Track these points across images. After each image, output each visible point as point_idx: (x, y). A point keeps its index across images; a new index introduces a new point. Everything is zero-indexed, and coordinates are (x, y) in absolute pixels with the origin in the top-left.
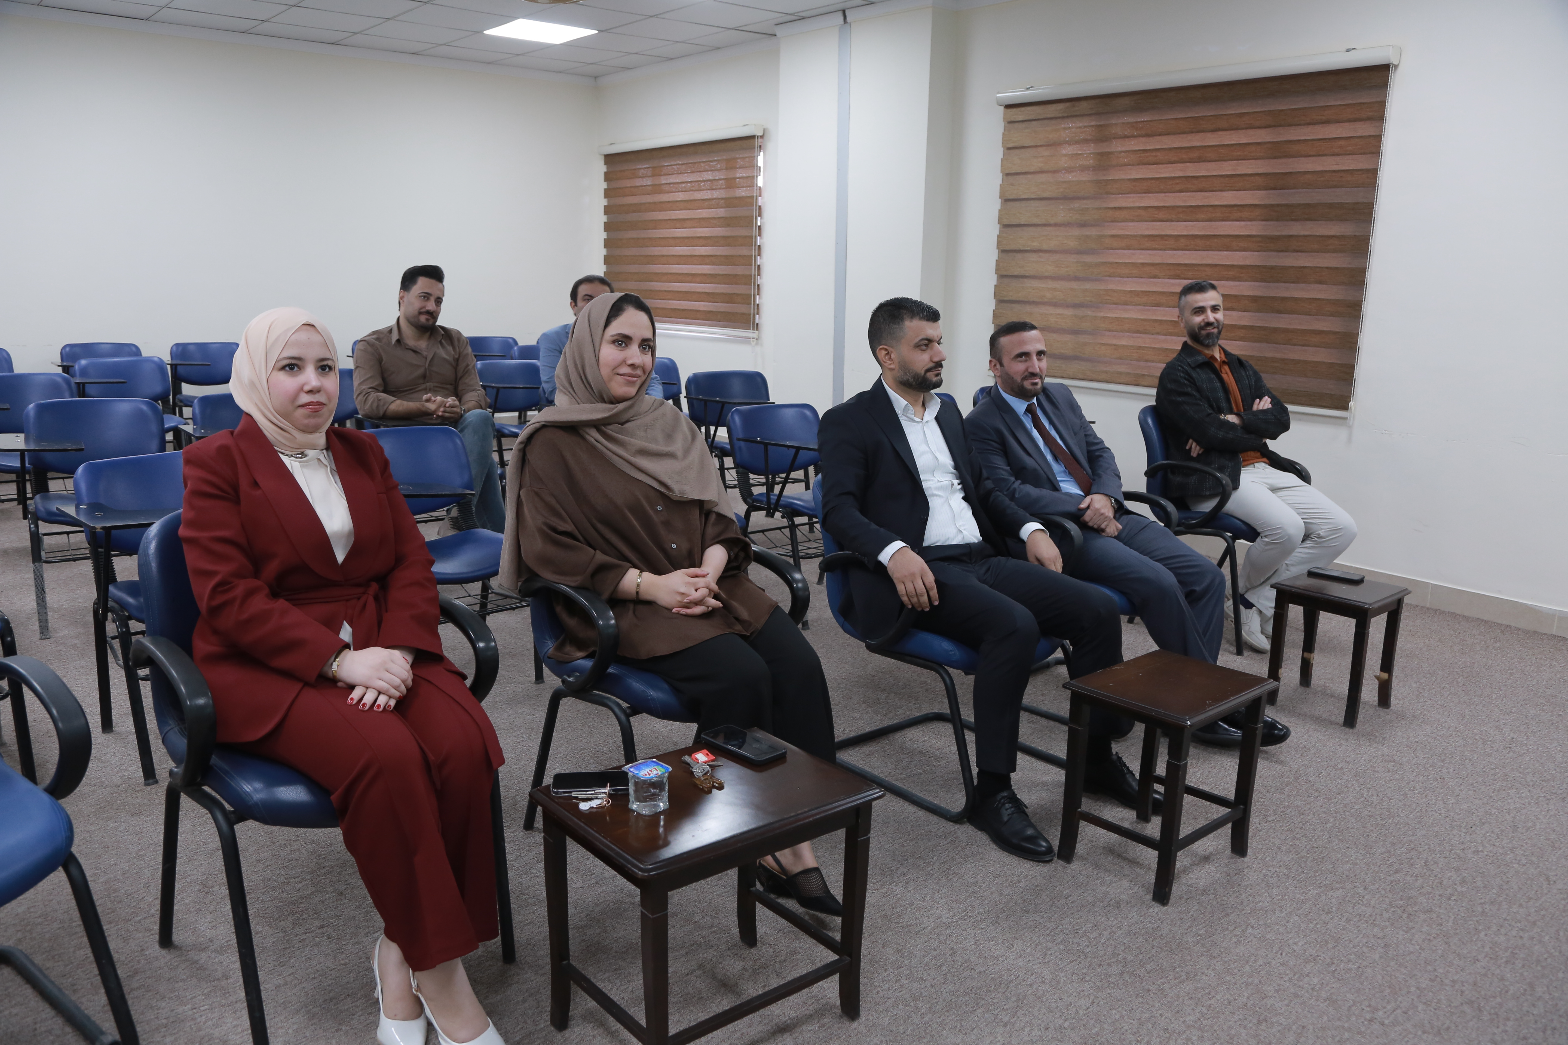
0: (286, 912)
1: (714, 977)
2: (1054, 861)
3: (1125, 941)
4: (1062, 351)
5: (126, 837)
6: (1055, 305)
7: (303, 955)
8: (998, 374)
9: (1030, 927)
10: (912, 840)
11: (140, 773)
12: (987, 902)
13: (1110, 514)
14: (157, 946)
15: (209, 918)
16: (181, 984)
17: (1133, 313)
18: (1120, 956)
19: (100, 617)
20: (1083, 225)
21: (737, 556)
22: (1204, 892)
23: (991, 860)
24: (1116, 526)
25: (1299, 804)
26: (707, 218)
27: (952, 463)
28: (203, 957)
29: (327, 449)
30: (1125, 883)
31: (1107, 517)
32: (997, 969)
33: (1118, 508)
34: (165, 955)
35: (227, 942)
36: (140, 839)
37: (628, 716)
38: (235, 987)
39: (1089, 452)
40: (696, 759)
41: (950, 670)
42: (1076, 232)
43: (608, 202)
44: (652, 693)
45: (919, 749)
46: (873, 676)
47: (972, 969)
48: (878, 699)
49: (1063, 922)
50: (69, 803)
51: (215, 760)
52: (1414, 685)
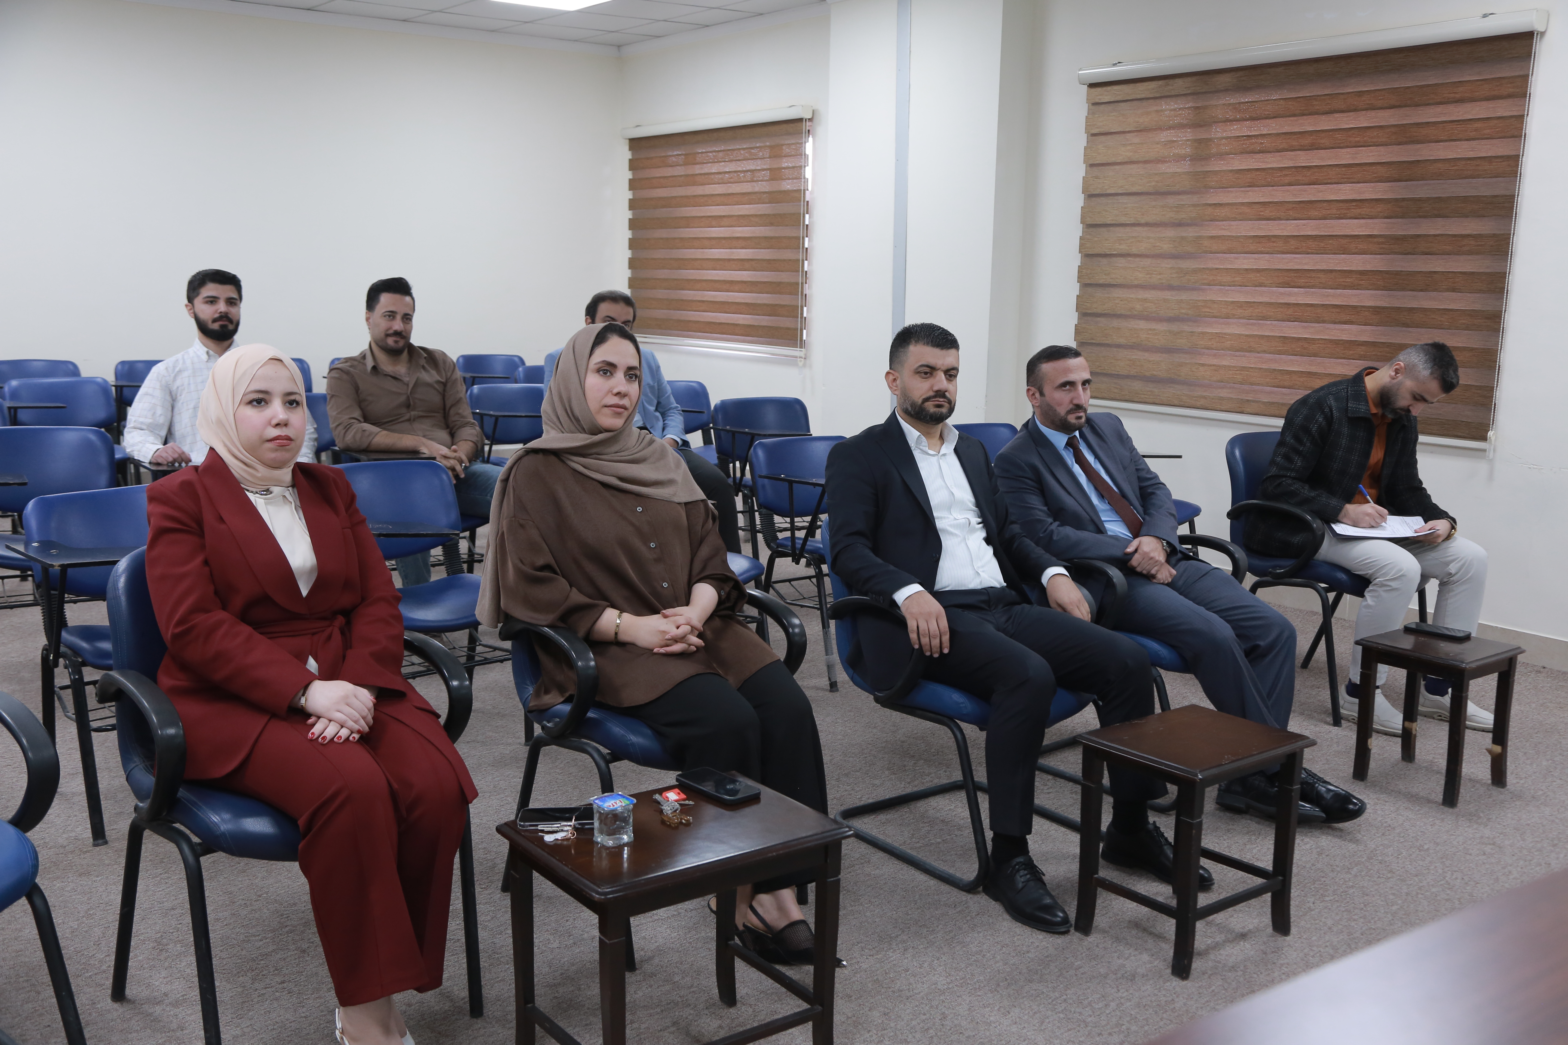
0: (245, 969)
1: (688, 1033)
2: (1071, 933)
3: (1132, 1013)
4: (1155, 373)
5: (74, 897)
6: (1147, 318)
7: (263, 1008)
8: (1037, 405)
9: (1032, 996)
10: (918, 909)
11: (88, 834)
12: (989, 970)
13: (1161, 557)
14: (109, 1000)
15: (164, 973)
16: (134, 1035)
17: (1235, 329)
18: (1124, 1027)
19: (51, 663)
20: (1180, 224)
21: (728, 595)
22: (1233, 968)
23: (1001, 930)
24: (1169, 572)
25: (1365, 885)
26: (748, 216)
27: (972, 499)
28: (158, 1010)
29: (293, 486)
30: (1145, 957)
31: (1157, 561)
32: (988, 1034)
33: (1171, 551)
34: (118, 1008)
35: (183, 996)
36: (89, 899)
37: (608, 762)
38: (191, 1038)
39: (1141, 488)
40: (667, 797)
41: (963, 725)
42: (1170, 233)
43: (634, 195)
44: (634, 739)
45: (941, 818)
46: (903, 742)
47: (961, 1033)
48: (905, 766)
49: (1068, 992)
50: (35, 835)
51: (182, 793)
52: (1545, 763)
